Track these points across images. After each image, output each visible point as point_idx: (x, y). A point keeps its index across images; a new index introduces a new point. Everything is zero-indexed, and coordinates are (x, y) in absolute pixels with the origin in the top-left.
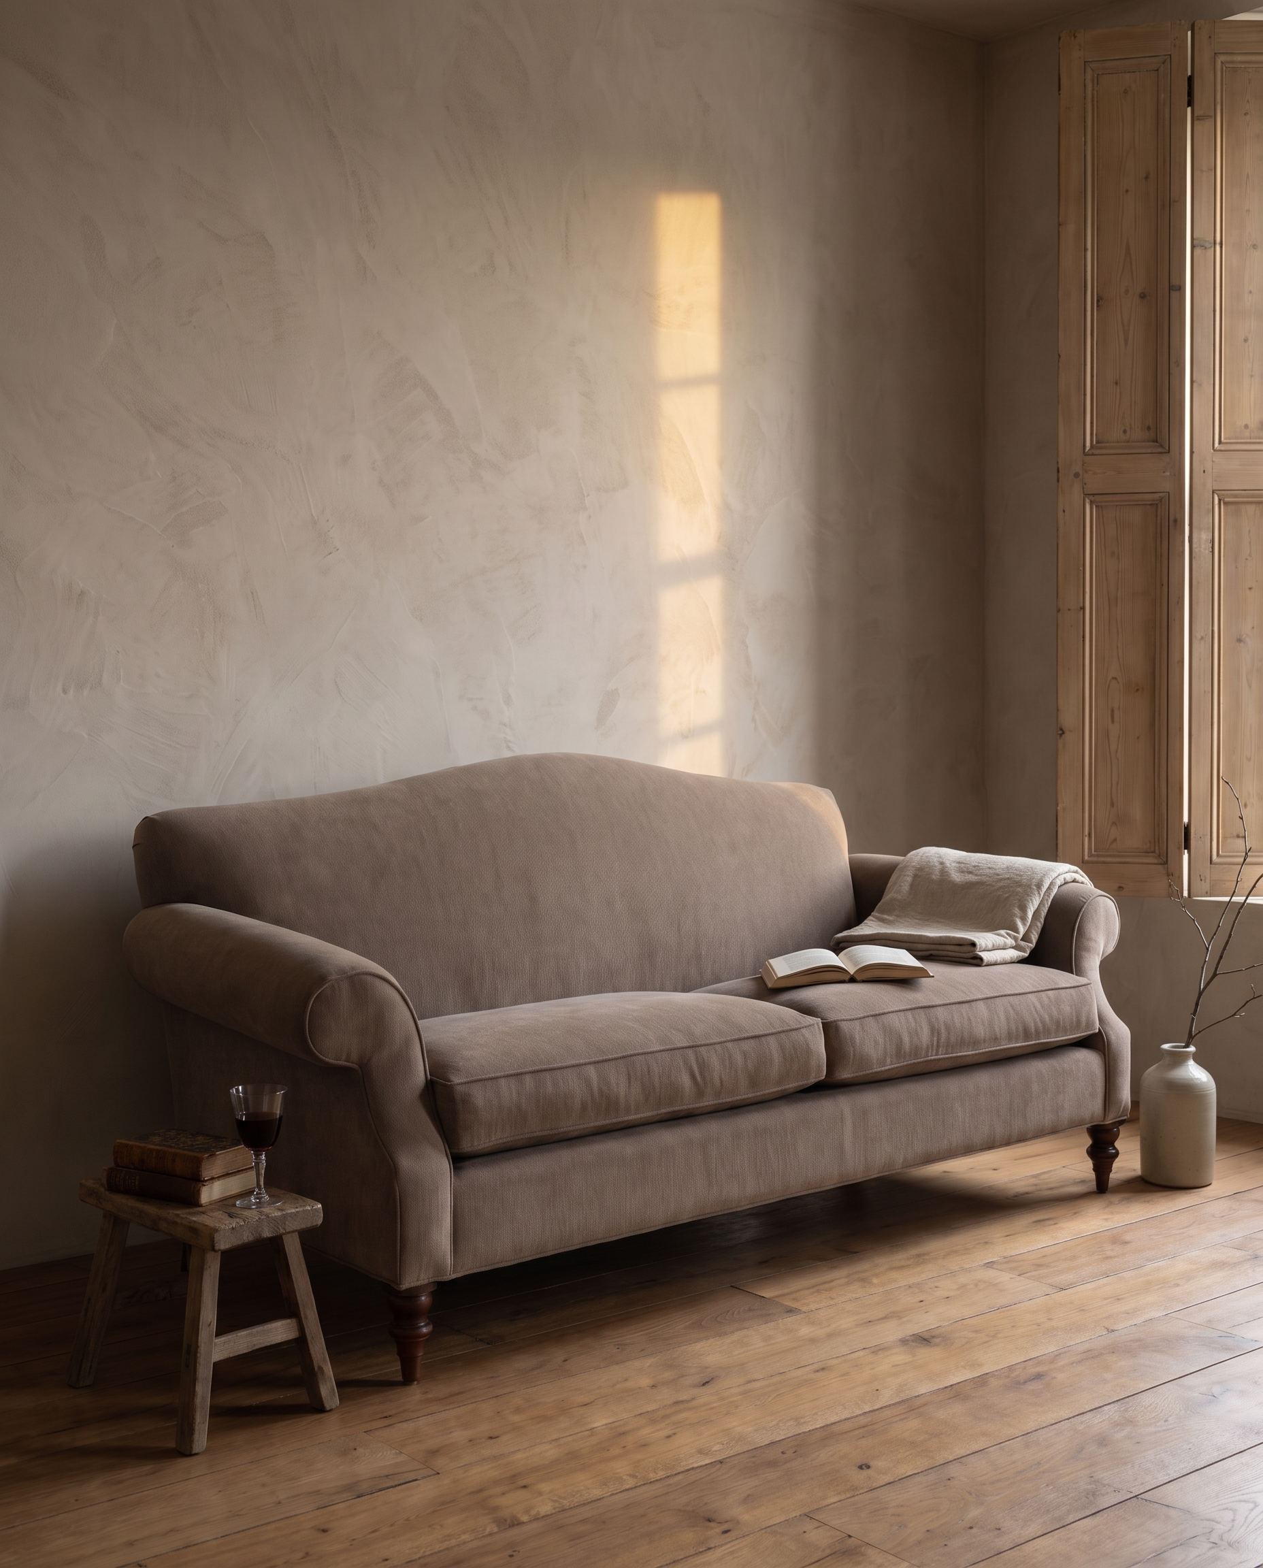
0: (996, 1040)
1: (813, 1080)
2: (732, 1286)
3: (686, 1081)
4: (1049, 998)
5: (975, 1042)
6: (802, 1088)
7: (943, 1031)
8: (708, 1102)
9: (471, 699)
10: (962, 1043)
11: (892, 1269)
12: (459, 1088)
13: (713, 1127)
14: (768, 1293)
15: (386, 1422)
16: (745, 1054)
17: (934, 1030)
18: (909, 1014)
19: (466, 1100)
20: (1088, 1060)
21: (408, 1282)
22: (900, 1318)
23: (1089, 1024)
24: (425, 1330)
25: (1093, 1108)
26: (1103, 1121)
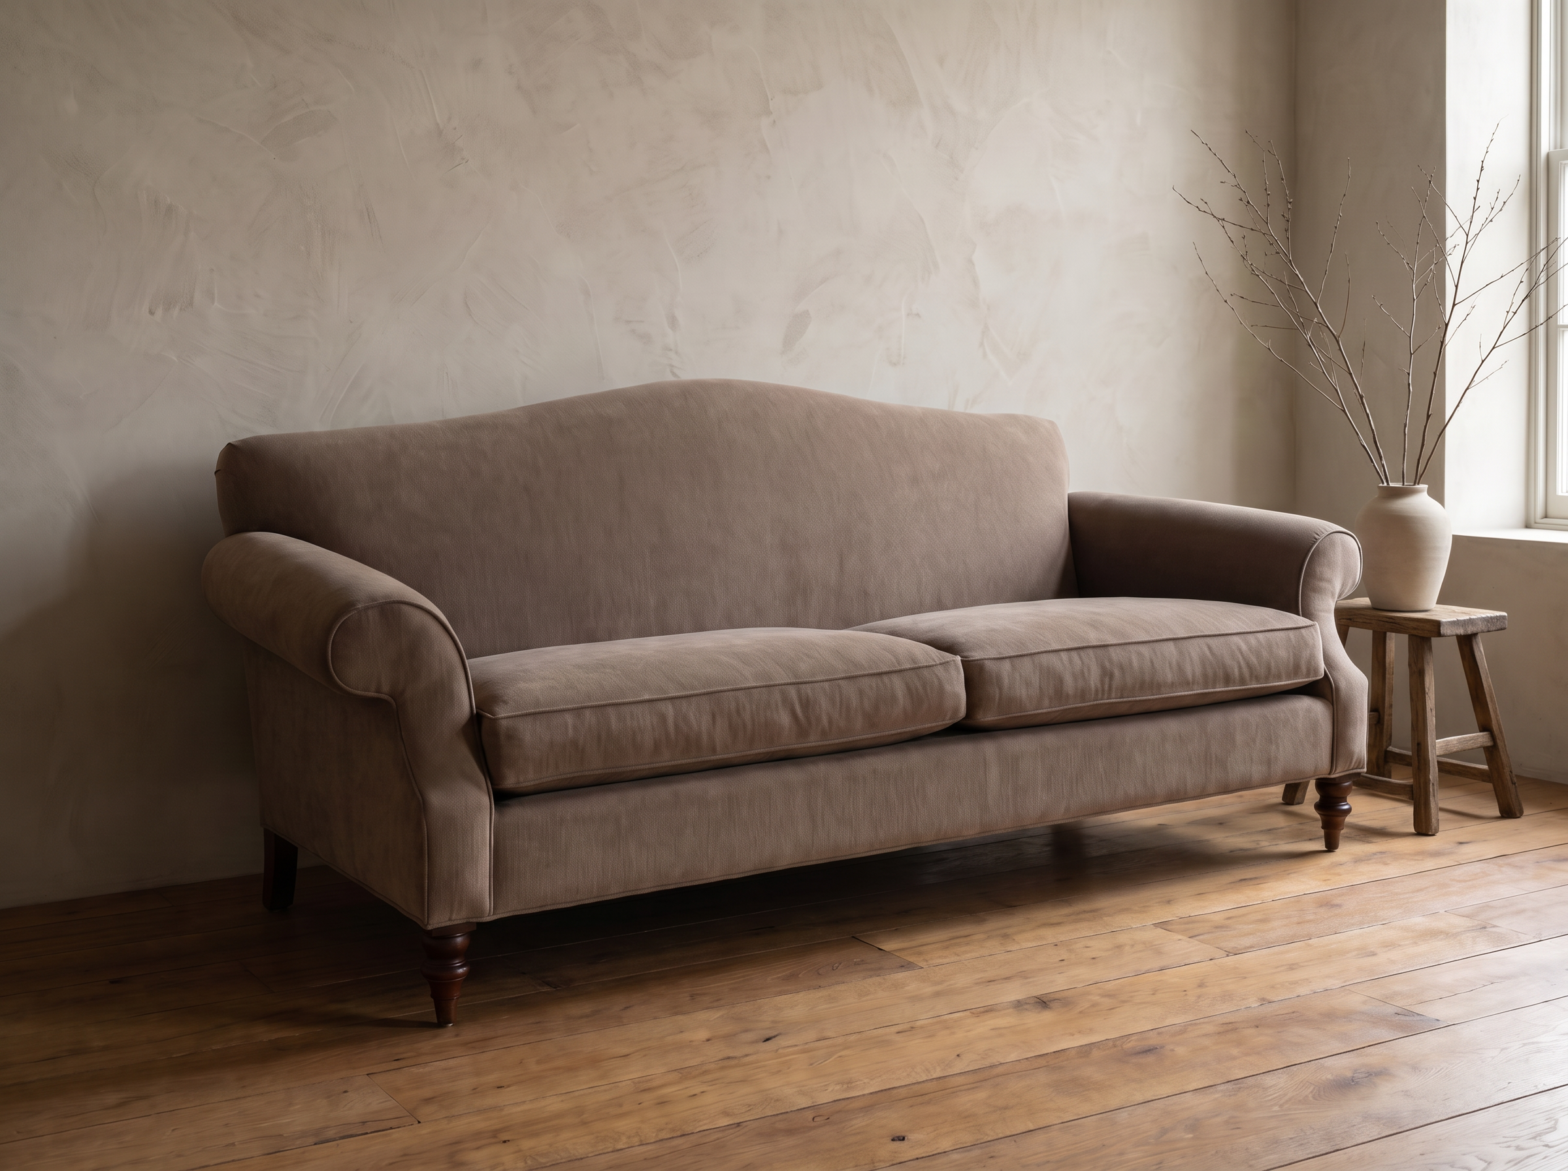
0: (1187, 684)
1: (948, 722)
2: (853, 937)
3: (785, 719)
4: (1259, 641)
5: (1156, 686)
6: (932, 732)
7: (1117, 673)
8: (813, 741)
9: (628, 322)
10: (1143, 686)
11: (1045, 925)
12: (504, 723)
13: (821, 769)
14: (890, 945)
15: (396, 1065)
16: (861, 693)
17: (1107, 674)
18: (1074, 654)
19: (512, 736)
20: (1312, 708)
21: (438, 920)
22: (1026, 978)
23: (1312, 668)
24: (461, 971)
25: (1316, 760)
26: (1329, 774)
